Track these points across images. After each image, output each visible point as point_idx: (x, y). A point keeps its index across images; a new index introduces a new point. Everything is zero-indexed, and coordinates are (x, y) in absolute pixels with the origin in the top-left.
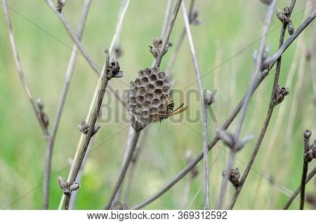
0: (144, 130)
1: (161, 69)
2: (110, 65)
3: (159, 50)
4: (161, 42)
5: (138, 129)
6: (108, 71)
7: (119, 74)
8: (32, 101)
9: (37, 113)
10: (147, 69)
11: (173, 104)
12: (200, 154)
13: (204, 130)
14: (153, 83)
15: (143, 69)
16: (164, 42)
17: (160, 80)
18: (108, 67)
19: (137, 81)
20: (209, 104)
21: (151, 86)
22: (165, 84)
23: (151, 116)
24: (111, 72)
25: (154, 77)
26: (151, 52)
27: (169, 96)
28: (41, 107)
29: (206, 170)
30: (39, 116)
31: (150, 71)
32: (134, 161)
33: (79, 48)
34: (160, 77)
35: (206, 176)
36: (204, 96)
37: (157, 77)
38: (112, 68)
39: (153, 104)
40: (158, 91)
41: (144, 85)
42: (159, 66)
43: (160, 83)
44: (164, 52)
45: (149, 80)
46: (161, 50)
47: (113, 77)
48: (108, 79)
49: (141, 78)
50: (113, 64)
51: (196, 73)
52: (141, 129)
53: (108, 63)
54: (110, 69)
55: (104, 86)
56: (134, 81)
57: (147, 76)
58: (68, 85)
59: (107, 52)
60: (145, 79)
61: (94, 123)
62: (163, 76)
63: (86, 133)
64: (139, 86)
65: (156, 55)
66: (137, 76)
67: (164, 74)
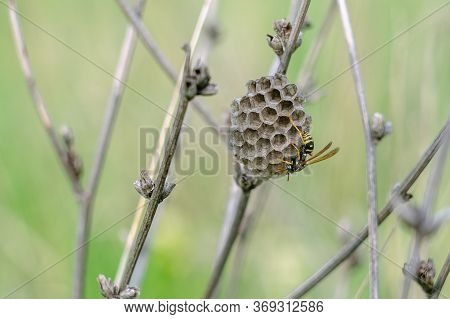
0: (258, 188)
1: (289, 79)
2: (192, 73)
3: (286, 41)
4: (288, 28)
5: (248, 187)
6: (188, 84)
7: (209, 89)
8: (51, 132)
9: (60, 154)
10: (263, 78)
11: (312, 143)
12: (362, 231)
13: (370, 187)
14: (273, 104)
15: (256, 78)
16: (294, 28)
17: (288, 98)
18: (189, 76)
19: (245, 100)
20: (379, 139)
21: (271, 112)
22: (297, 108)
23: (270, 166)
24: (193, 87)
25: (275, 94)
26: (271, 45)
27: (303, 128)
28: (68, 141)
29: (373, 261)
30: (66, 159)
31: (268, 83)
32: (244, 236)
33: (138, 33)
34: (287, 94)
35: (373, 273)
36: (370, 123)
37: (282, 93)
38: (194, 78)
39: (275, 142)
40: (284, 120)
41: (258, 108)
42: (284, 72)
43: (287, 105)
44: (296, 46)
45: (267, 99)
46: (290, 41)
47: (198, 94)
48: (189, 99)
49: (251, 95)
50: (198, 72)
51: (356, 81)
52: (253, 187)
53: (187, 69)
54: (192, 80)
55: (181, 110)
56: (239, 100)
57: (263, 92)
58: (118, 101)
59: (186, 48)
60: (260, 98)
61: (164, 178)
62: (292, 92)
63: (150, 195)
64: (248, 111)
65: (280, 52)
66: (244, 91)
67: (294, 87)
